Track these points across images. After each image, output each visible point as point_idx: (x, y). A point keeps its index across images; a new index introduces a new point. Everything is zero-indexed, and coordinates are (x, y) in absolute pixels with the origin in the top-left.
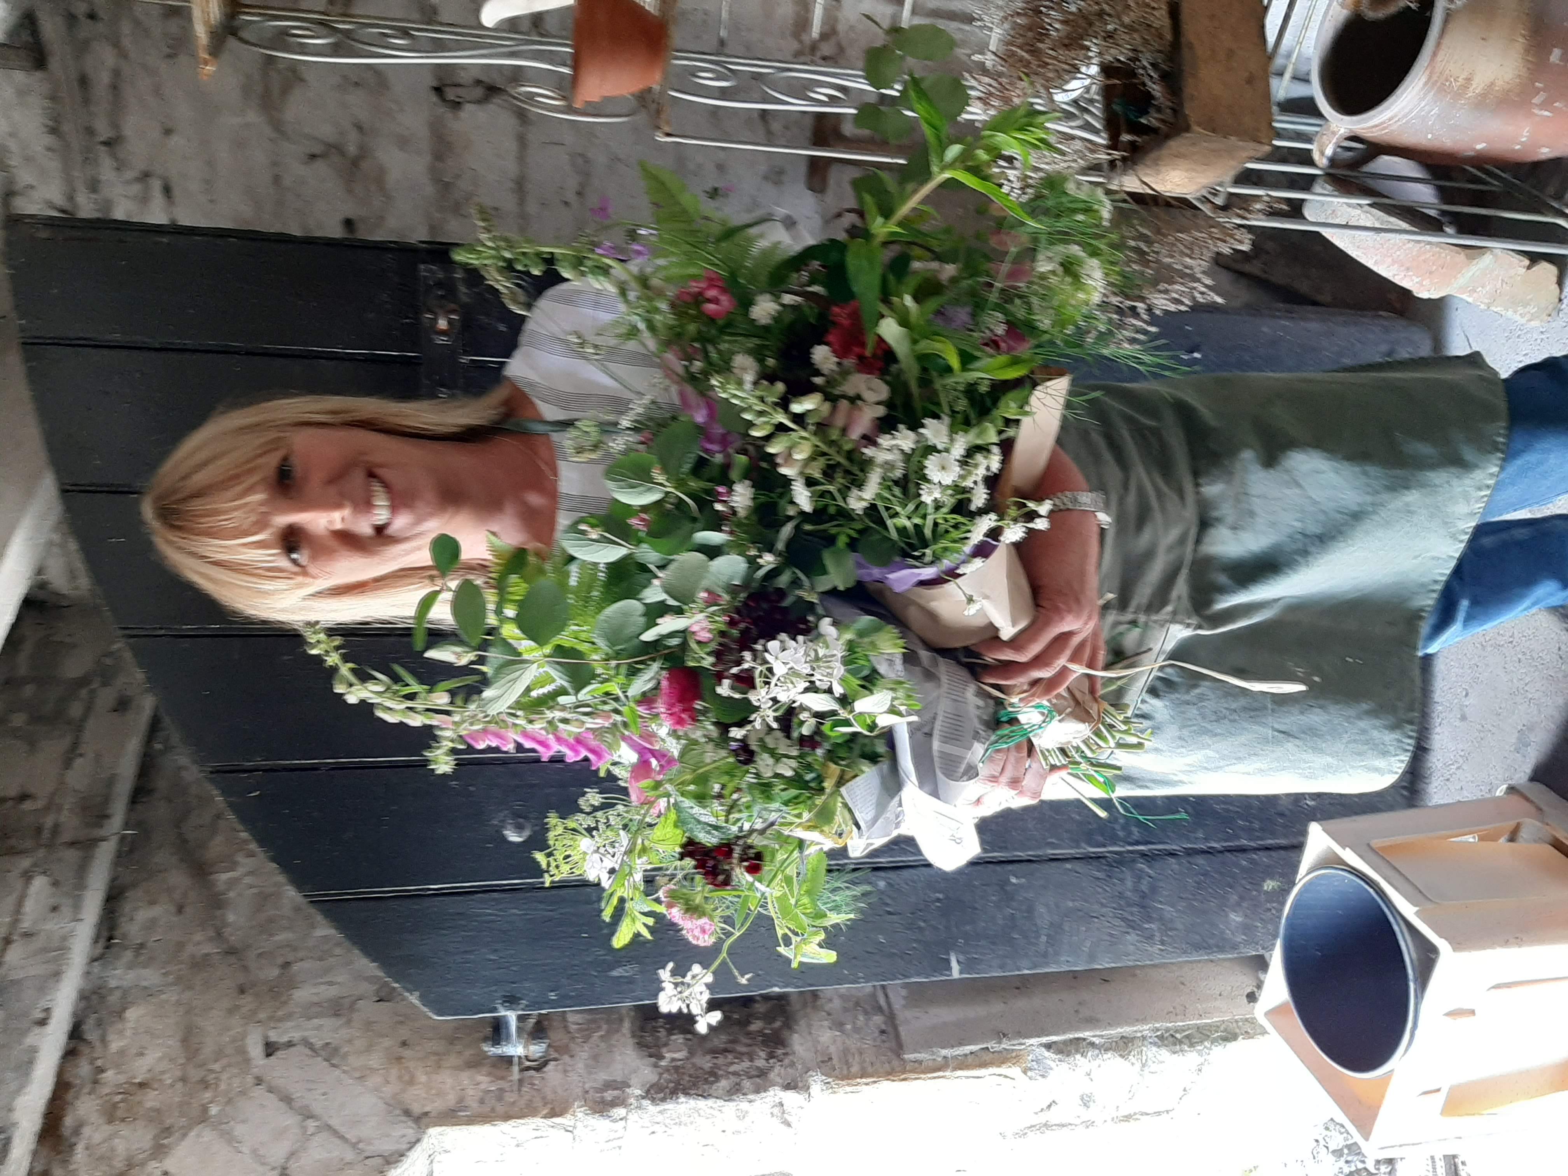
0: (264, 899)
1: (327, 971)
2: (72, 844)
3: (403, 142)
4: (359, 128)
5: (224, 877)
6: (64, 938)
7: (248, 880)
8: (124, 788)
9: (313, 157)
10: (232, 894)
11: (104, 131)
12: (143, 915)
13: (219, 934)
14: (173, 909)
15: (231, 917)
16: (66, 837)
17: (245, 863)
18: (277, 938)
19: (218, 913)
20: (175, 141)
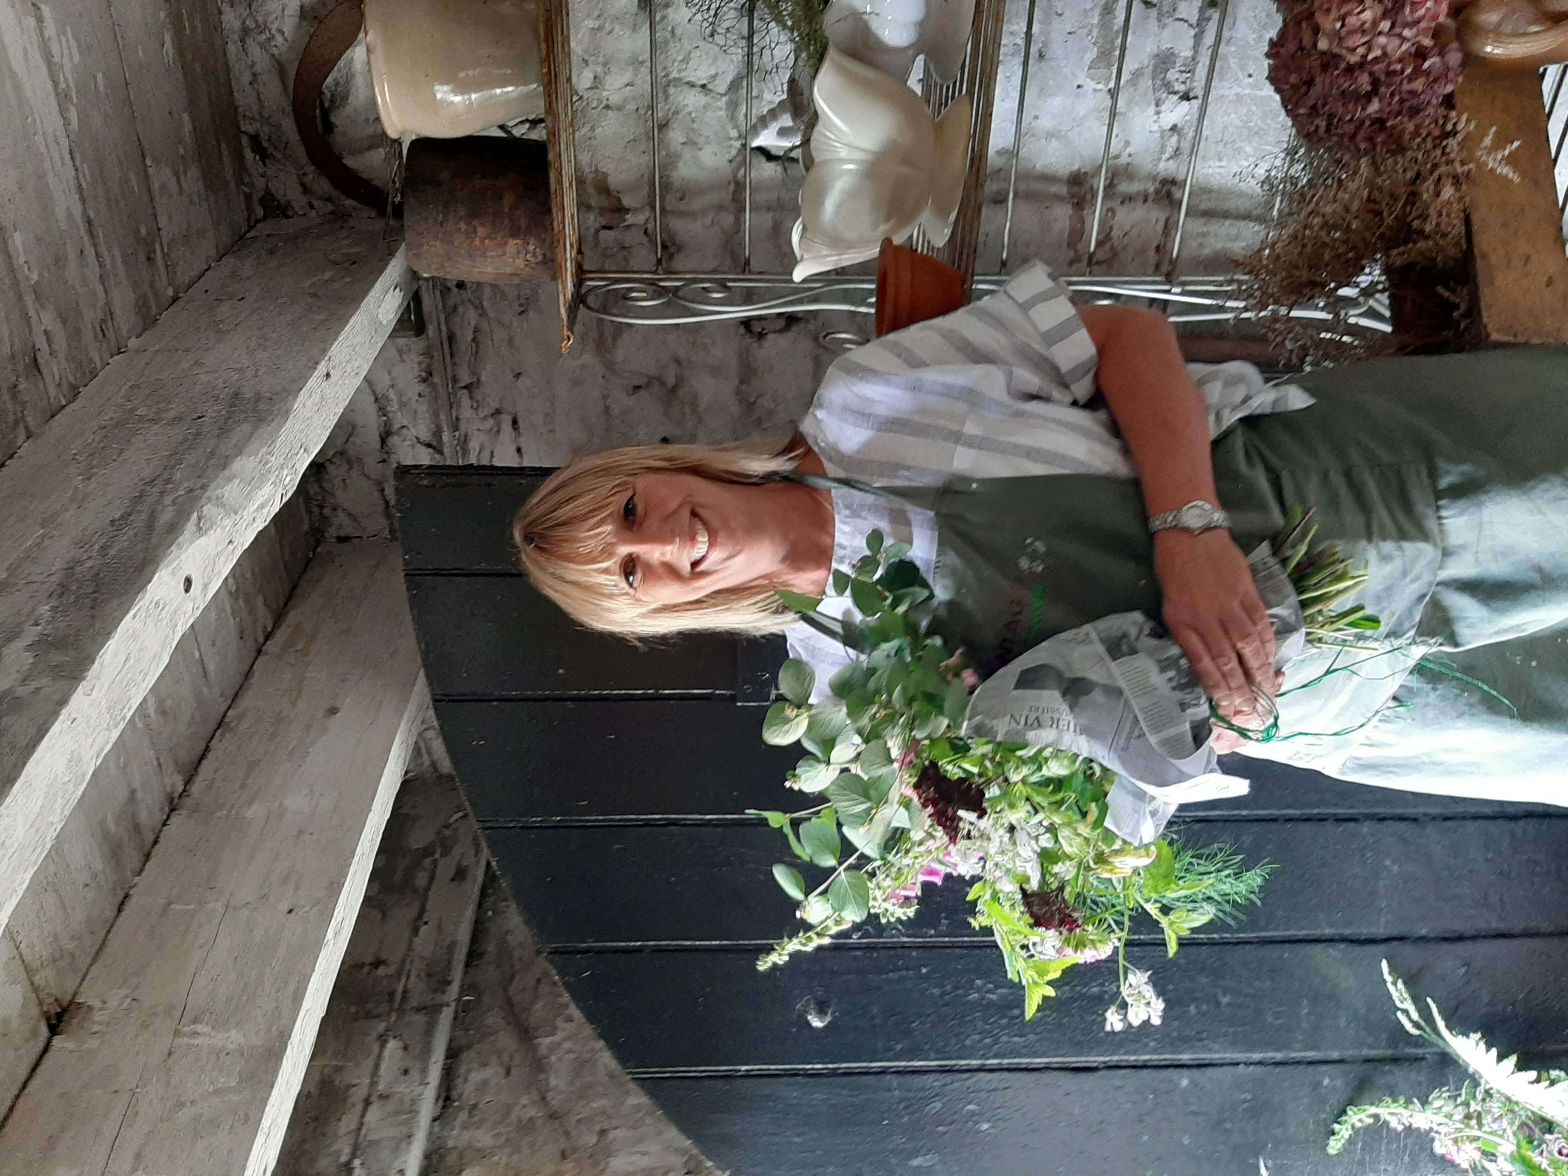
0: (581, 1065)
1: (641, 1140)
2: (419, 1010)
3: (715, 371)
4: (678, 362)
5: (546, 1041)
6: (413, 1102)
7: (567, 1045)
8: (461, 954)
9: (637, 388)
10: (553, 1059)
11: (465, 378)
12: (476, 1076)
13: (543, 1098)
14: (502, 1071)
15: (553, 1082)
16: (414, 1002)
17: (564, 1029)
18: (595, 1105)
19: (542, 1076)
20: (523, 382)
